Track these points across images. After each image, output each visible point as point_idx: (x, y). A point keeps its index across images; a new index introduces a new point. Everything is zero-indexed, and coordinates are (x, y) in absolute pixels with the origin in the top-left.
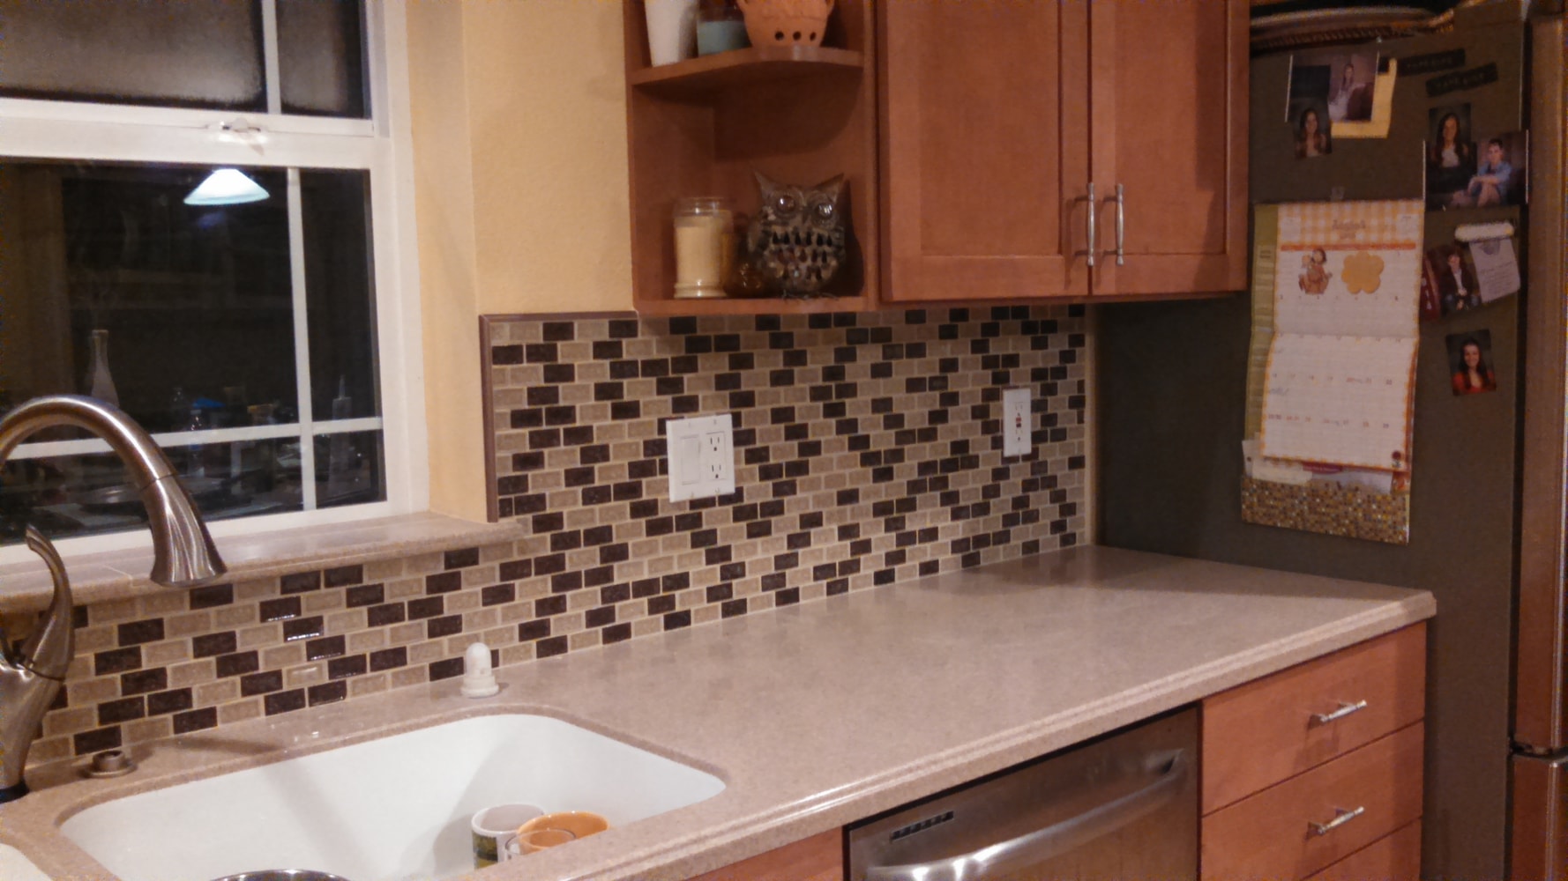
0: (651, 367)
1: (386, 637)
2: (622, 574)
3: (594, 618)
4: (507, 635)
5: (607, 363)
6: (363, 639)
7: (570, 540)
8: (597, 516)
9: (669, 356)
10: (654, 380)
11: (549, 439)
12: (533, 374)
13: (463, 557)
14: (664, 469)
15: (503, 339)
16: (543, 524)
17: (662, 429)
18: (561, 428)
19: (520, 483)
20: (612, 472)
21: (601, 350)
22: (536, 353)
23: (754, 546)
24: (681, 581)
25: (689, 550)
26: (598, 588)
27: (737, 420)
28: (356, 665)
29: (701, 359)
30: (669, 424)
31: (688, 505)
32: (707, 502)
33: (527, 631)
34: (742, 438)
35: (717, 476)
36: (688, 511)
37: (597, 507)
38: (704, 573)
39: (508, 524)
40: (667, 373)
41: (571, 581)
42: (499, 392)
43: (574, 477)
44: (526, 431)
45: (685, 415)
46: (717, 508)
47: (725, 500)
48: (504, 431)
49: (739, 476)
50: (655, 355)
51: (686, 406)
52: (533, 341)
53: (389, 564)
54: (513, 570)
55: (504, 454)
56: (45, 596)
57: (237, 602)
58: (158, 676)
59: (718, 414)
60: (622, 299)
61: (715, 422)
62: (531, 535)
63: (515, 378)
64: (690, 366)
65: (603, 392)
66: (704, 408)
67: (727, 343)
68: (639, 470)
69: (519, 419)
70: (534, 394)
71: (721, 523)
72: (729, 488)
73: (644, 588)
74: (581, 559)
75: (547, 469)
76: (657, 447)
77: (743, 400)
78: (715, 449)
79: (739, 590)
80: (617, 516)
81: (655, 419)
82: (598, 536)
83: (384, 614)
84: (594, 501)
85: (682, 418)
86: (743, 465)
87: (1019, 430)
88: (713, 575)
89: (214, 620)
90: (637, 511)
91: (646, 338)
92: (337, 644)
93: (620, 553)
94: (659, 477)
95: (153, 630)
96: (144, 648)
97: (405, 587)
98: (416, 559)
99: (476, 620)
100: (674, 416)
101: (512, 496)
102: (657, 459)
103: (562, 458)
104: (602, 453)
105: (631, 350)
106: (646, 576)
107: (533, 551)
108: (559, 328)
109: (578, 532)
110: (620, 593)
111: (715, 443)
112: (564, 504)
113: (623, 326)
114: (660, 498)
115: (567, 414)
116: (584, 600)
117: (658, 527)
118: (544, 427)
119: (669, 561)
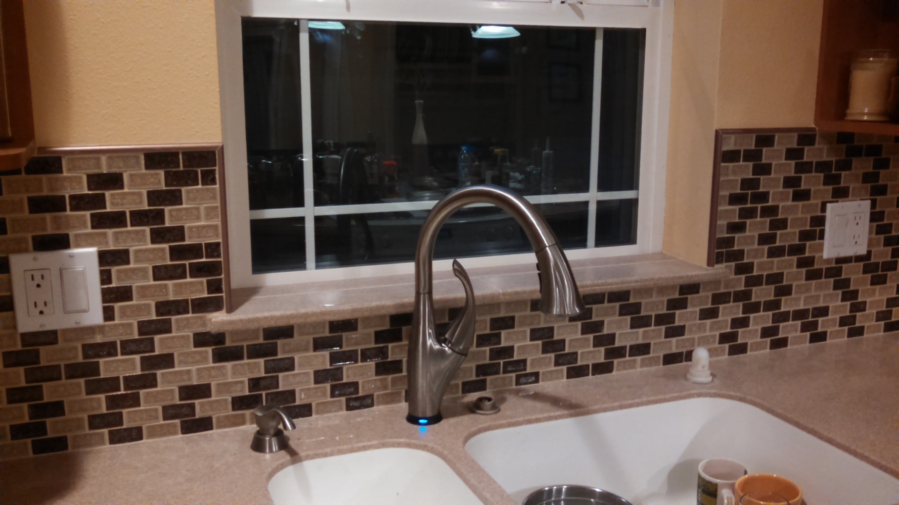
0: (822, 166)
1: (639, 336)
2: (787, 305)
3: (766, 332)
4: (711, 340)
5: (793, 163)
6: (626, 336)
7: (756, 281)
8: (776, 265)
9: (834, 159)
10: (822, 175)
11: (750, 213)
12: (745, 169)
13: (691, 288)
14: (822, 236)
15: (729, 145)
16: (740, 270)
17: (824, 209)
18: (759, 206)
19: (730, 242)
20: (787, 237)
21: (791, 154)
22: (749, 156)
23: (874, 290)
24: (824, 311)
25: (831, 291)
26: (770, 313)
27: (873, 205)
28: (619, 352)
29: (855, 162)
30: (829, 206)
31: (834, 262)
32: (849, 260)
33: (724, 338)
34: (875, 217)
35: (856, 243)
36: (833, 265)
37: (776, 260)
38: (838, 307)
39: (721, 269)
40: (831, 171)
41: (753, 308)
42: (723, 181)
43: (764, 239)
44: (736, 208)
45: (840, 200)
46: (853, 264)
47: (859, 259)
48: (724, 207)
49: (870, 243)
50: (825, 158)
51: (841, 194)
52: (748, 148)
53: (646, 291)
54: (719, 299)
55: (722, 223)
58: (509, 351)
59: (861, 200)
60: (807, 119)
61: (859, 206)
62: (733, 276)
63: (734, 173)
64: (847, 166)
65: (788, 182)
66: (852, 196)
67: (874, 151)
68: (806, 236)
69: (734, 199)
70: (746, 184)
71: (855, 275)
72: (862, 250)
73: (799, 315)
74: (763, 293)
75: (747, 233)
76: (819, 221)
77: (878, 191)
78: (857, 224)
79: (860, 320)
80: (787, 266)
81: (819, 202)
82: (775, 279)
83: (640, 322)
84: (775, 256)
85: (837, 202)
86: (874, 236)
88: (845, 309)
89: (542, 319)
90: (801, 263)
91: (820, 146)
92: (611, 338)
93: (785, 291)
94: (818, 241)
95: (508, 323)
96: (504, 333)
97: (653, 306)
98: (662, 289)
99: (694, 329)
100: (834, 200)
101: (724, 250)
102: (818, 229)
103: (757, 226)
104: (783, 224)
105: (810, 155)
106: (801, 306)
107: (733, 287)
108: (765, 138)
109: (762, 275)
110: (784, 317)
112: (755, 257)
113: (806, 137)
114: (817, 255)
115: (764, 197)
116: (761, 320)
117: (813, 275)
118: (749, 205)
119: (817, 298)
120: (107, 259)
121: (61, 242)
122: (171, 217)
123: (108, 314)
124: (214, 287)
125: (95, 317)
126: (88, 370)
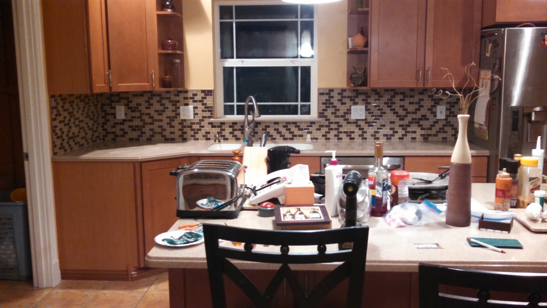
0: (348, 97)
1: (300, 133)
2: (341, 129)
3: (335, 136)
4: (319, 136)
5: (340, 96)
6: (296, 132)
7: (332, 123)
8: (337, 120)
9: (353, 95)
10: (349, 99)
11: (329, 107)
12: (327, 97)
13: (313, 123)
14: (350, 114)
15: (321, 92)
16: (326, 120)
17: (350, 107)
18: (331, 105)
19: (323, 113)
20: (341, 113)
21: (339, 94)
22: (327, 94)
23: (369, 128)
24: (353, 132)
25: (355, 127)
26: (336, 131)
27: (366, 107)
28: (296, 136)
29: (359, 96)
30: (352, 106)
32: (360, 120)
33: (323, 136)
34: (366, 110)
35: (361, 116)
36: (355, 121)
37: (337, 118)
38: (358, 132)
39: (321, 119)
40: (352, 98)
41: (332, 129)
43: (333, 113)
47: (363, 120)
48: (321, 105)
49: (366, 116)
50: (350, 95)
51: (356, 104)
52: (327, 92)
53: (300, 123)
54: (321, 126)
55: (321, 109)
56: (251, 120)
57: (280, 125)
58: (269, 132)
59: (362, 105)
60: (344, 85)
61: (362, 107)
62: (324, 121)
63: (324, 97)
64: (357, 97)
65: (339, 100)
66: (359, 104)
68: (345, 113)
69: (323, 104)
70: (326, 100)
71: (362, 124)
72: (364, 118)
73: (345, 132)
74: (333, 126)
75: (328, 112)
76: (350, 110)
77: (367, 104)
79: (365, 136)
80: (341, 120)
81: (349, 105)
82: (337, 123)
83: (300, 129)
86: (367, 114)
87: (441, 114)
88: (360, 132)
89: (276, 126)
90: (345, 120)
91: (348, 92)
92: (293, 132)
93: (341, 126)
94: (349, 115)
95: (269, 127)
96: (268, 129)
97: (303, 126)
99: (315, 132)
100: (354, 105)
101: (322, 115)
102: (349, 112)
103: (331, 110)
104: (339, 110)
105: (345, 94)
106: (346, 130)
107: (325, 124)
108: (331, 90)
110: (341, 132)
111: (361, 110)
112: (331, 117)
113: (343, 90)
114: (349, 118)
115: (332, 103)
116: (333, 133)
117: (349, 123)
118: (328, 105)
119: (351, 129)
120: (195, 108)
121: (187, 105)
122: (205, 101)
123: (194, 117)
124: (212, 114)
125: (192, 117)
126: (191, 127)
